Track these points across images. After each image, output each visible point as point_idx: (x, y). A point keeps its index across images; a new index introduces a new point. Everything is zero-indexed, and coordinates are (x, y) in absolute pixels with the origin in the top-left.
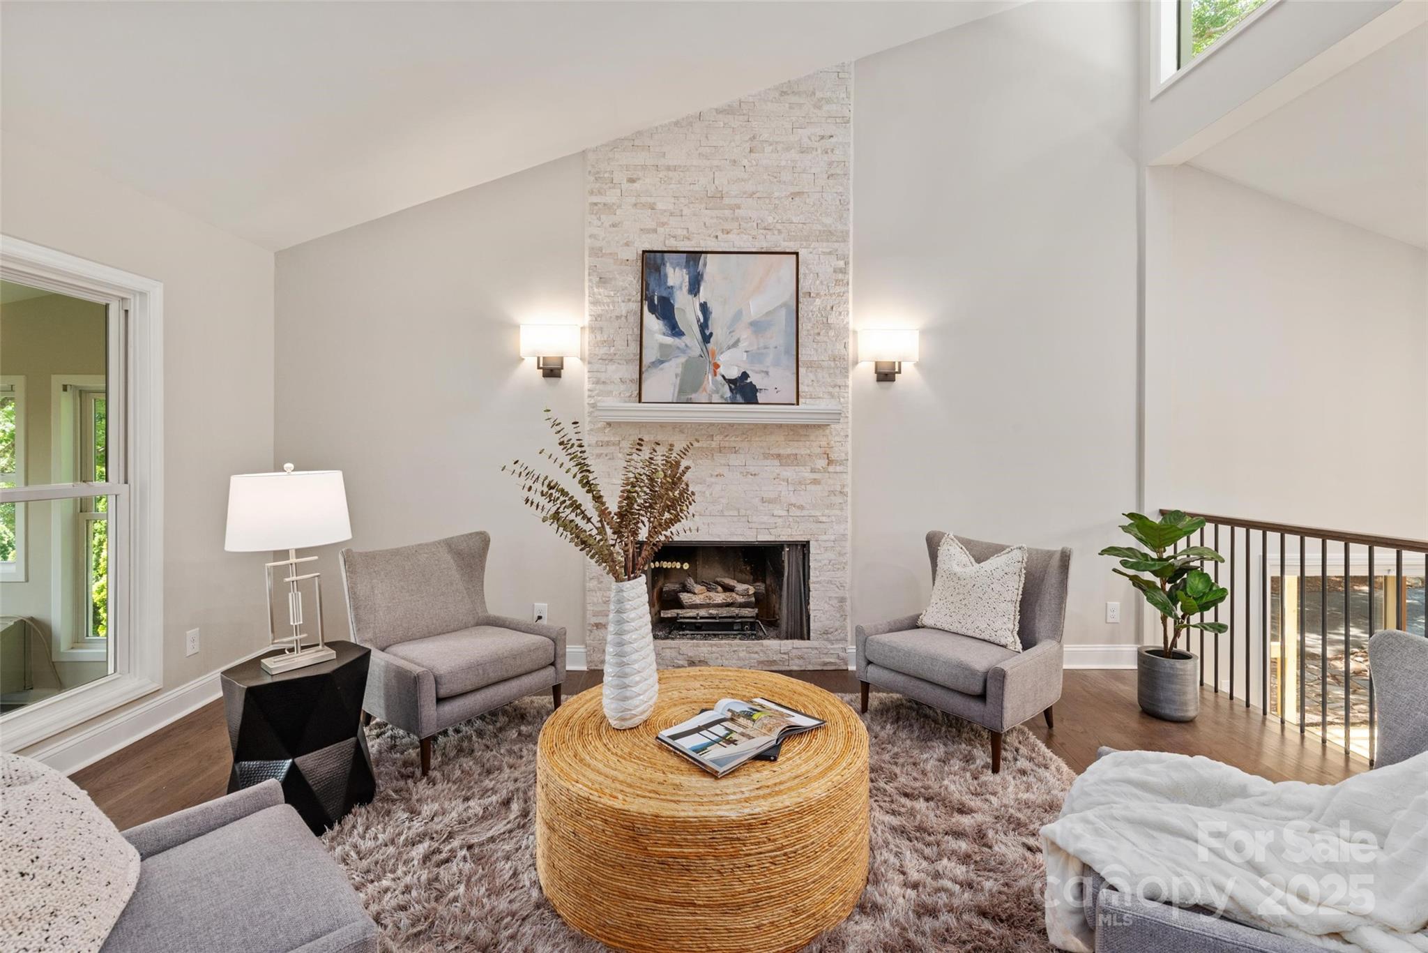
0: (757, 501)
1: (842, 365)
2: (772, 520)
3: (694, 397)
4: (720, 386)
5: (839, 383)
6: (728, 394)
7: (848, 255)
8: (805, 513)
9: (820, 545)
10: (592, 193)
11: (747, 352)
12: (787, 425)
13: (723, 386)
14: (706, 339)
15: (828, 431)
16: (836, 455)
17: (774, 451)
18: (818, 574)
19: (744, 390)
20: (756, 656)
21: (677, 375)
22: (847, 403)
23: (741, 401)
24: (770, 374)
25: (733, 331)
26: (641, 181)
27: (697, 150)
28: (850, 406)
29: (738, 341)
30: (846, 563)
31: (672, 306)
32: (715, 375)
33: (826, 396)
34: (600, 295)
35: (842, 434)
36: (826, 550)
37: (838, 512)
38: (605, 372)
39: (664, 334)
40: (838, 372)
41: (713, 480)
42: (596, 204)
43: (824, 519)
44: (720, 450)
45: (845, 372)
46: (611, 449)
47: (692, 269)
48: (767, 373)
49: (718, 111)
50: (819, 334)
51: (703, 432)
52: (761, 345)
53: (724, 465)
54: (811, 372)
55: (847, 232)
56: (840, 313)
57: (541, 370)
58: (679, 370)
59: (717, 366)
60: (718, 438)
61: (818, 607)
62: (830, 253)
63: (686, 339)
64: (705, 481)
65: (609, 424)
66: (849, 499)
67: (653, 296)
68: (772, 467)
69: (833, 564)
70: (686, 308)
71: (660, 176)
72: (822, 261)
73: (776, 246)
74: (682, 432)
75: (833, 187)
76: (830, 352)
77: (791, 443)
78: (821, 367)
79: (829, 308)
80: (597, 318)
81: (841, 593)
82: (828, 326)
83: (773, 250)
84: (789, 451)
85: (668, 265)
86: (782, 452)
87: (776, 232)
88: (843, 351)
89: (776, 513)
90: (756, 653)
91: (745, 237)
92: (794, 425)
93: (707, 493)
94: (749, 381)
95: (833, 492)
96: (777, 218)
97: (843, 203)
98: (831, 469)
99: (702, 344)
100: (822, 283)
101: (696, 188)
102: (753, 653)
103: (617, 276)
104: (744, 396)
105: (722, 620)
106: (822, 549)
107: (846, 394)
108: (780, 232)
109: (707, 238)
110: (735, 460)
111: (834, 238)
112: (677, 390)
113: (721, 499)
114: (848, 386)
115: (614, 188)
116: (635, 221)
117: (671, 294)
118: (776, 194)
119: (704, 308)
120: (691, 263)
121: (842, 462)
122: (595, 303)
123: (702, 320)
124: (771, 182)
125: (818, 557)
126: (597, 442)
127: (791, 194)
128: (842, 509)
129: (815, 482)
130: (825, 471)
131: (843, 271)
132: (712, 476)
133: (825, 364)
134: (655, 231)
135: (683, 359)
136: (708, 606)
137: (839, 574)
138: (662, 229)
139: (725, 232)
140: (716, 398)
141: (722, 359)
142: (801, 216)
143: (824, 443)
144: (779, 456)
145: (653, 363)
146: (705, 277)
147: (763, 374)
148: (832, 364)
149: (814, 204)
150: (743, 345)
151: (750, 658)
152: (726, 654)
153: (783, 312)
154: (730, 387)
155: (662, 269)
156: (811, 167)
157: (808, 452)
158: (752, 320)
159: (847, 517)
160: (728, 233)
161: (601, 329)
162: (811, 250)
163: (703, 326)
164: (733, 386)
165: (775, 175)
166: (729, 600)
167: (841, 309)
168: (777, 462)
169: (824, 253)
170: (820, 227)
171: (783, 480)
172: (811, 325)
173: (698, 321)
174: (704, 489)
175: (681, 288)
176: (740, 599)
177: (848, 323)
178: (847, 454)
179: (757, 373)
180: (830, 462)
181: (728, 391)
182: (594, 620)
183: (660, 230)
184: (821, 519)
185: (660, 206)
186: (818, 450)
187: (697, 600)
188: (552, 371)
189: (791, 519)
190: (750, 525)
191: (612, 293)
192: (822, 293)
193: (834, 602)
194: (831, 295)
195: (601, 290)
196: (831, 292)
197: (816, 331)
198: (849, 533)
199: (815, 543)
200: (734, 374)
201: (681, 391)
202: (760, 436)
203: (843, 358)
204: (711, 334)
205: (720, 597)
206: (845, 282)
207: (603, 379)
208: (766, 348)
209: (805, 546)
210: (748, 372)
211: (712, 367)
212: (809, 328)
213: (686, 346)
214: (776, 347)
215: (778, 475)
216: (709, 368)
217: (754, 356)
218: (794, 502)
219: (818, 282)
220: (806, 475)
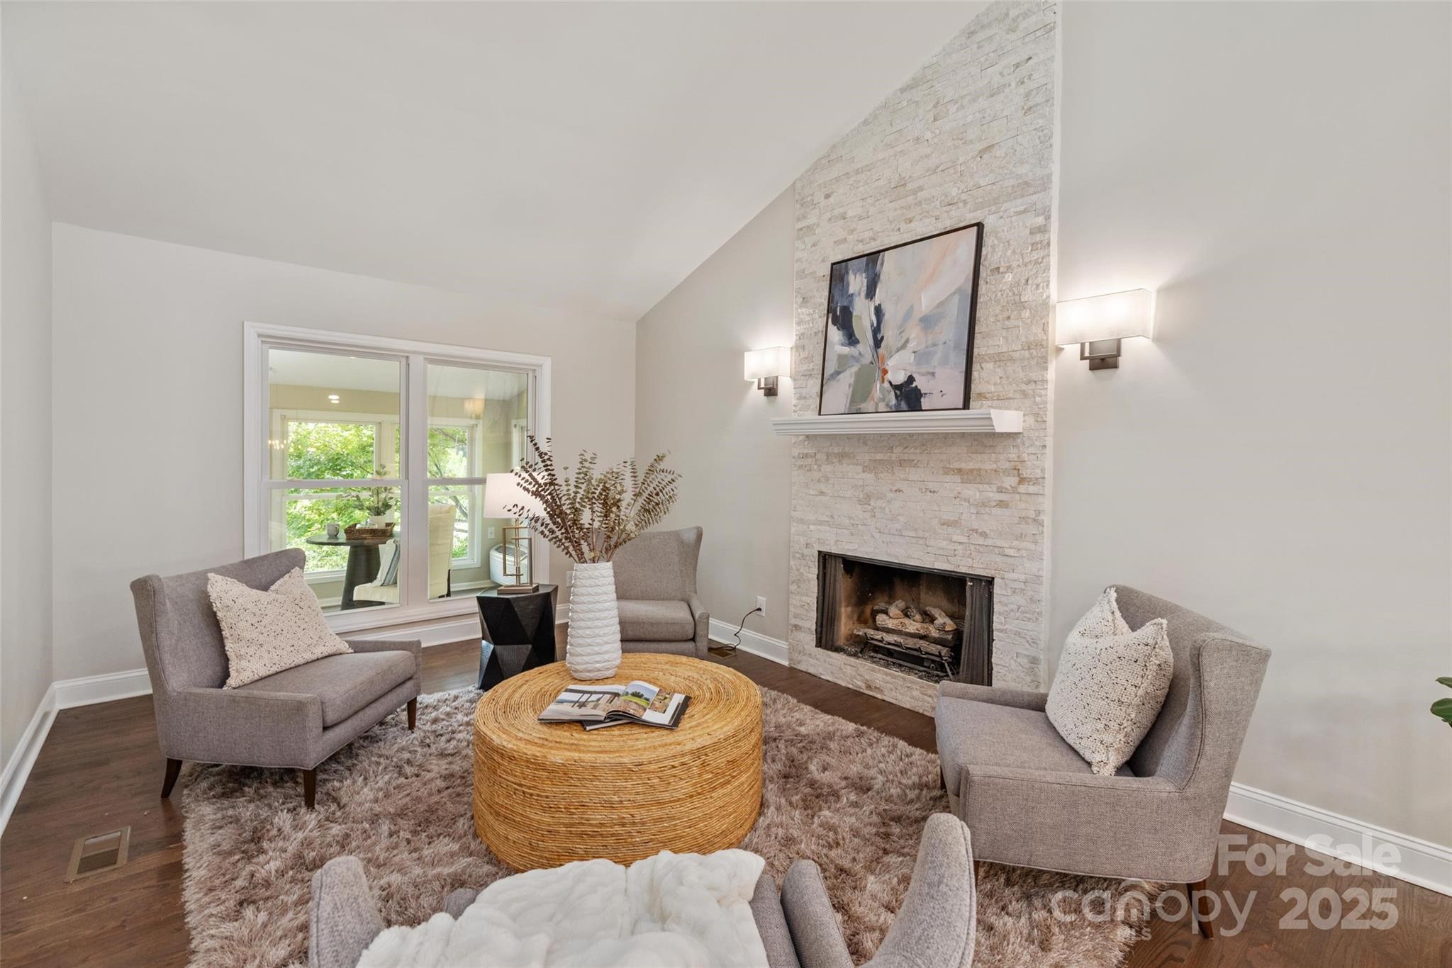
0: (935, 523)
1: (1040, 352)
2: (951, 547)
3: (863, 406)
4: (886, 393)
5: (1034, 378)
6: (894, 401)
7: (1050, 206)
8: (989, 542)
9: (1006, 585)
10: (798, 220)
11: (914, 352)
12: (971, 434)
13: (889, 392)
14: (878, 343)
15: (1019, 441)
16: (1029, 471)
17: (956, 465)
18: (1003, 620)
19: (909, 396)
20: (930, 699)
21: (850, 385)
22: (1045, 403)
23: (906, 408)
24: (936, 375)
25: (903, 332)
26: (835, 194)
27: (882, 141)
28: (1050, 407)
29: (907, 341)
30: (1040, 614)
31: (851, 314)
32: (883, 382)
33: (1018, 396)
34: (803, 314)
35: (1038, 443)
36: (1014, 592)
37: (1032, 546)
38: (806, 387)
39: (842, 345)
40: (1033, 362)
41: (892, 495)
42: (801, 229)
43: (1011, 552)
44: (901, 463)
45: (1043, 363)
46: (809, 461)
47: (870, 272)
48: (933, 374)
49: (903, 90)
50: (1009, 318)
51: (884, 443)
52: (930, 342)
53: (904, 480)
54: (999, 366)
55: (1049, 176)
56: (1038, 286)
57: (763, 390)
58: (852, 380)
59: (885, 372)
60: (897, 450)
61: (1002, 662)
62: (1025, 211)
63: (860, 347)
64: (885, 496)
65: (807, 436)
66: (1047, 530)
67: (836, 308)
68: (951, 485)
69: (1023, 612)
70: (863, 314)
71: (850, 183)
72: (1015, 224)
73: (961, 222)
74: (865, 443)
75: (1031, 124)
76: (1023, 339)
77: (974, 456)
78: (1012, 360)
79: (1023, 281)
80: (801, 337)
81: (1032, 652)
82: (1021, 305)
83: (957, 227)
84: (971, 466)
85: (851, 272)
86: (963, 466)
87: (961, 205)
88: (1041, 336)
89: (955, 538)
90: (930, 696)
91: (927, 221)
92: (978, 434)
93: (887, 509)
94: (914, 385)
95: (1023, 519)
96: (962, 186)
97: (1046, 141)
98: (1022, 489)
99: (874, 350)
100: (1014, 252)
101: (881, 183)
102: (926, 695)
103: (816, 293)
104: (908, 404)
105: (907, 651)
106: (1009, 590)
107: (1043, 392)
108: (965, 202)
109: (891, 233)
110: (914, 474)
111: (1031, 190)
112: (849, 400)
113: (899, 517)
114: (1046, 381)
115: (814, 208)
116: (831, 235)
117: (851, 302)
118: (961, 160)
119: (879, 311)
120: (870, 265)
121: (1037, 481)
122: (799, 323)
123: (875, 325)
124: (956, 147)
125: (1004, 599)
126: (799, 454)
127: (980, 152)
128: (1036, 542)
129: (1002, 504)
130: (1014, 490)
131: (1043, 230)
132: (891, 491)
133: (1016, 355)
134: (845, 240)
135: (855, 369)
136: (899, 633)
137: (1031, 625)
138: (851, 237)
139: (908, 221)
140: (882, 407)
141: (890, 364)
142: (991, 175)
143: (1013, 456)
144: (960, 470)
145: (832, 375)
146: (882, 277)
147: (929, 376)
148: (1026, 353)
149: (1006, 155)
150: (911, 345)
151: (923, 701)
152: (900, 688)
153: (956, 298)
154: (896, 393)
155: (845, 279)
156: (1002, 110)
157: (994, 466)
158: (922, 315)
159: (1042, 553)
160: (910, 222)
161: (803, 348)
162: (1001, 214)
163: (876, 330)
164: (898, 393)
165: (960, 136)
166: (922, 632)
167: (1039, 280)
168: (957, 478)
169: (1018, 213)
170: (1012, 182)
171: (965, 500)
172: (1000, 307)
173: (872, 325)
174: (884, 505)
175: (859, 294)
176: (935, 634)
177: (1048, 297)
178: (1043, 470)
179: (923, 375)
180: (1022, 480)
181: (894, 398)
182: (793, 621)
183: (850, 238)
184: (1007, 551)
185: (850, 214)
186: (1007, 465)
187: (890, 624)
188: (771, 391)
189: (972, 548)
190: (929, 549)
191: (811, 311)
192: (1015, 264)
193: (1024, 661)
194: (1026, 265)
195: (804, 310)
196: (1026, 260)
197: (1006, 314)
198: (1046, 574)
199: (1000, 580)
200: (900, 378)
201: (853, 402)
202: (939, 448)
203: (1040, 345)
204: (883, 338)
205: (913, 626)
206: (1045, 242)
207: (804, 395)
208: (934, 345)
209: (990, 582)
210: (914, 376)
211: (881, 374)
212: (997, 311)
213: (860, 354)
214: (945, 343)
215: (959, 493)
216: (878, 375)
217: (922, 356)
218: (976, 527)
219: (1009, 252)
220: (991, 495)
